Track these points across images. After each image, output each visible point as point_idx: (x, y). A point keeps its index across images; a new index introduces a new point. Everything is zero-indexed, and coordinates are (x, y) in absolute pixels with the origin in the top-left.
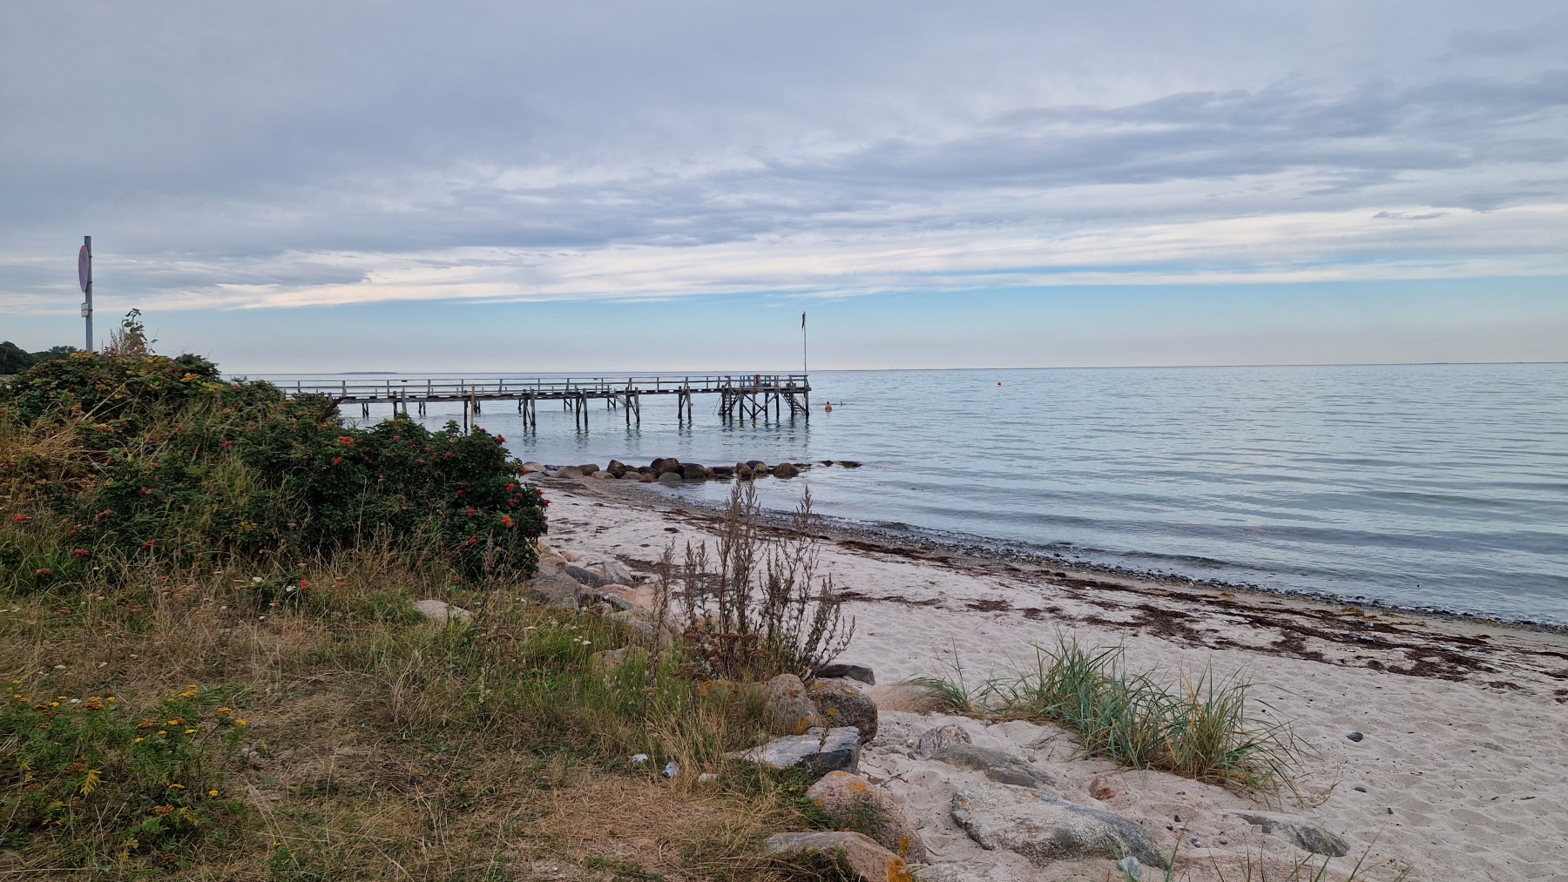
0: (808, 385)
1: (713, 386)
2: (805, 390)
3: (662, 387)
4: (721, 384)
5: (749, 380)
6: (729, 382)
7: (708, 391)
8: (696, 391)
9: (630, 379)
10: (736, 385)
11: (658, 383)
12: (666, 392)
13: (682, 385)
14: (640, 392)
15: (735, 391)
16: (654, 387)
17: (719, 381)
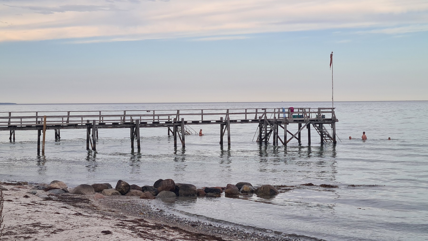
0: (335, 117)
1: (251, 117)
2: (333, 121)
3: (206, 118)
4: (259, 115)
5: (283, 112)
6: (265, 113)
7: (245, 121)
8: (235, 122)
9: (178, 111)
10: (270, 116)
11: (202, 114)
12: (208, 122)
13: (224, 117)
14: (186, 123)
15: (270, 122)
16: (198, 118)
17: (257, 113)
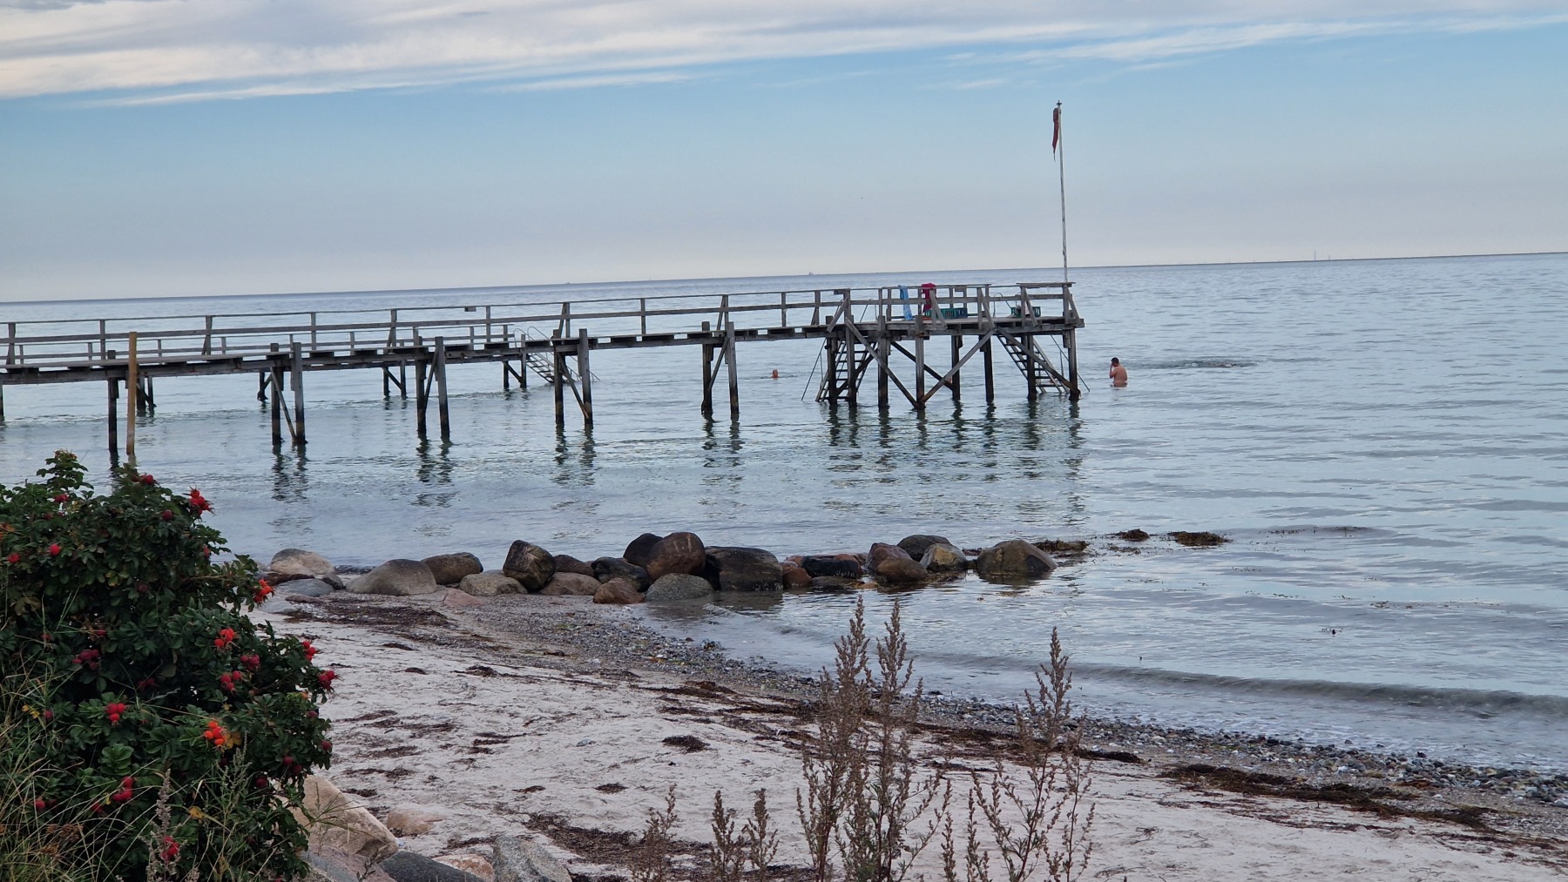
0: (1073, 313)
1: (800, 319)
2: (1066, 326)
3: (656, 326)
4: (825, 312)
5: (904, 300)
6: (846, 306)
7: (784, 333)
8: (751, 335)
9: (566, 305)
10: (865, 315)
11: (643, 314)
12: (666, 339)
13: (713, 319)
14: (593, 343)
15: (865, 333)
16: (632, 327)
17: (818, 304)
